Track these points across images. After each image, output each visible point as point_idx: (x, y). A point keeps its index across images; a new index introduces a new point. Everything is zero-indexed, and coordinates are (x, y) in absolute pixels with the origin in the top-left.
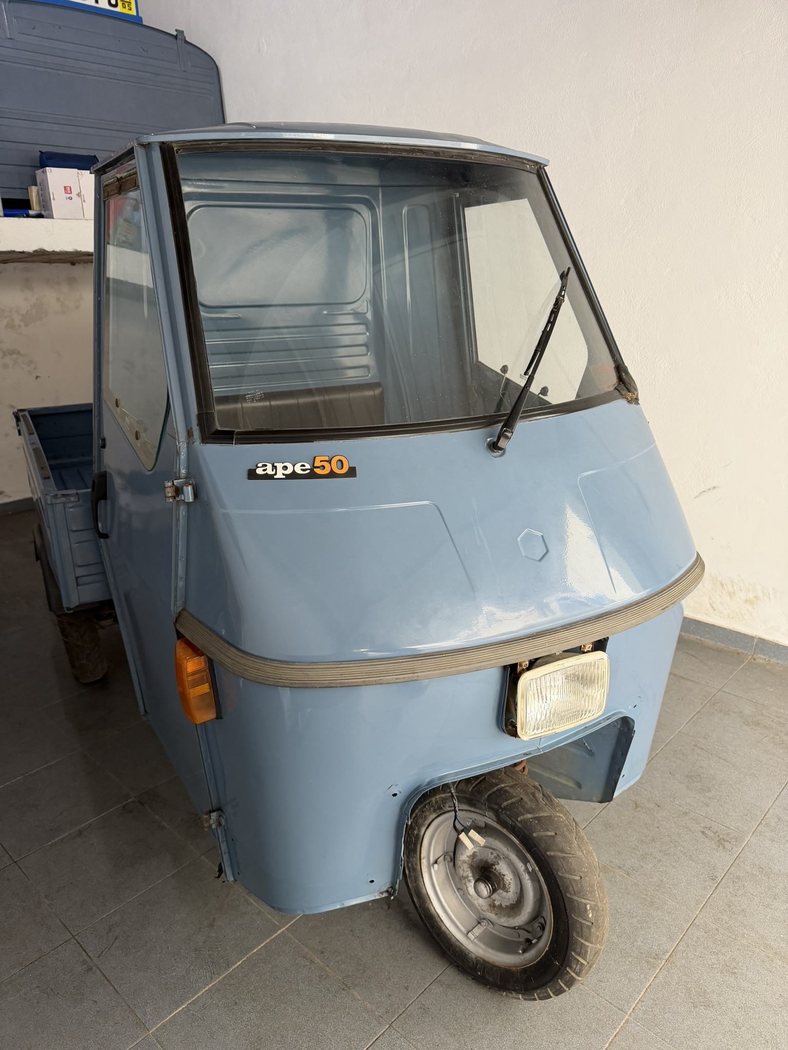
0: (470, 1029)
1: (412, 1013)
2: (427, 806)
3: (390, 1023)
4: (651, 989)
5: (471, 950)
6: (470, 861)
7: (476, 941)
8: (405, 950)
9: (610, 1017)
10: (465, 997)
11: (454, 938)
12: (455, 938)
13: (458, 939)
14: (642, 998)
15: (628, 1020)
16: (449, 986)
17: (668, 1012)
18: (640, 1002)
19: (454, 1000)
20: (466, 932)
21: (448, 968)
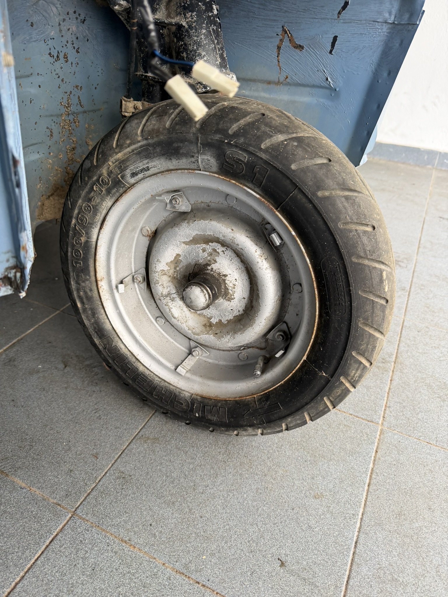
0: (194, 490)
1: (107, 488)
2: (95, 188)
3: (74, 510)
4: (392, 392)
5: (183, 388)
6: (172, 271)
7: (188, 375)
8: (90, 410)
9: (362, 432)
10: (179, 449)
11: (157, 379)
12: (159, 378)
13: (163, 378)
14: (388, 403)
15: (382, 430)
16: (156, 440)
17: (420, 411)
18: (387, 408)
19: (165, 456)
20: (173, 368)
21: (152, 418)
